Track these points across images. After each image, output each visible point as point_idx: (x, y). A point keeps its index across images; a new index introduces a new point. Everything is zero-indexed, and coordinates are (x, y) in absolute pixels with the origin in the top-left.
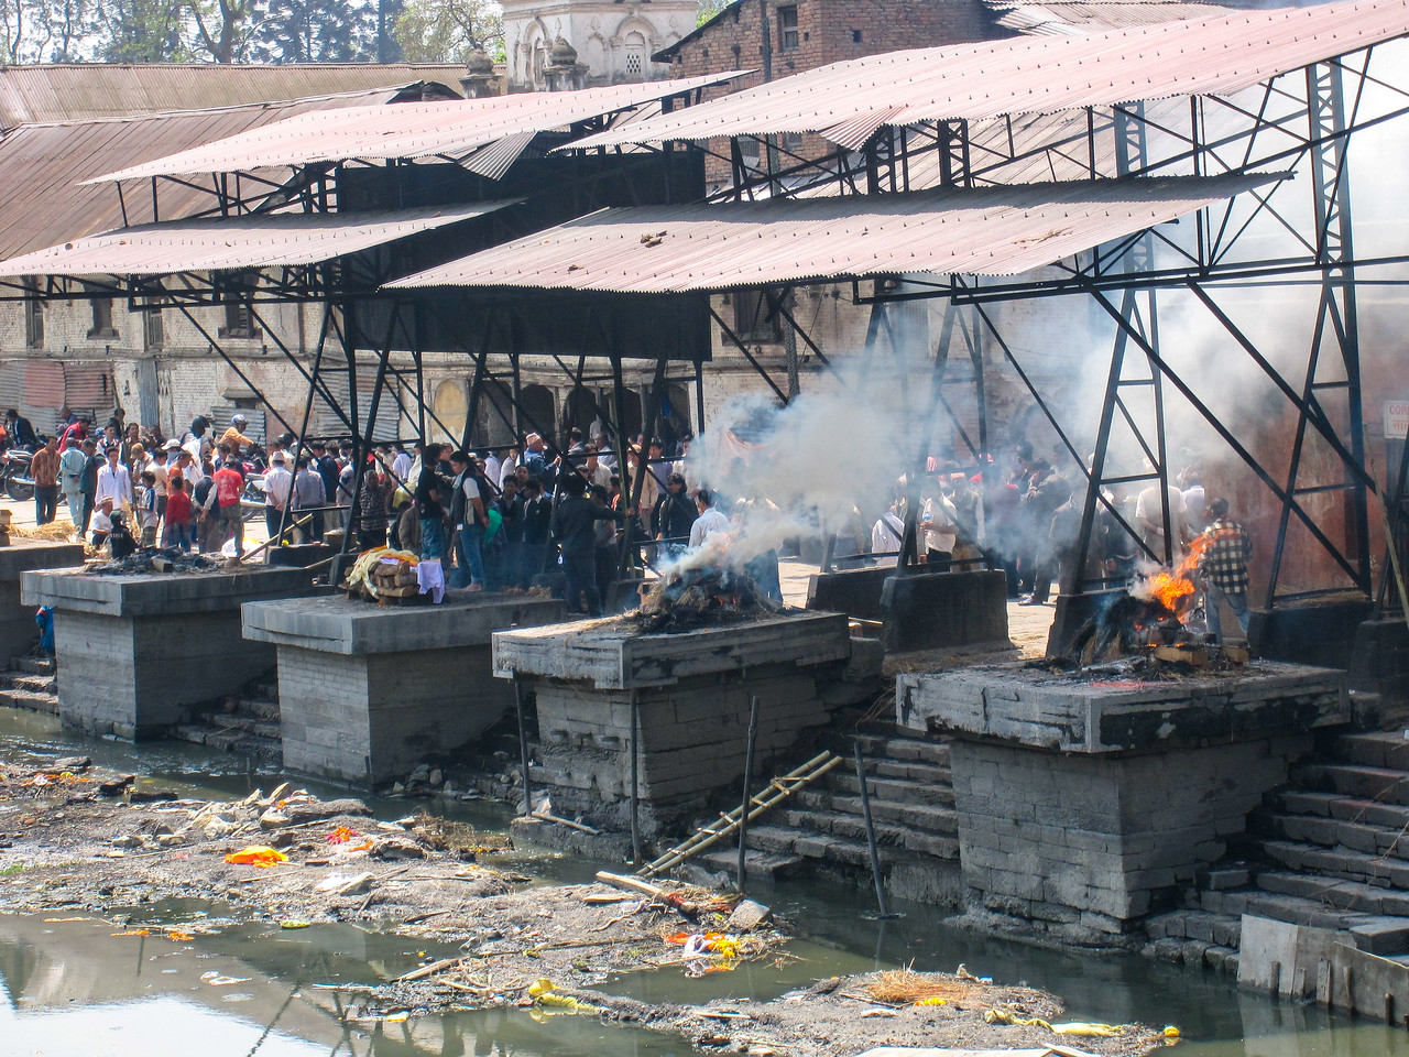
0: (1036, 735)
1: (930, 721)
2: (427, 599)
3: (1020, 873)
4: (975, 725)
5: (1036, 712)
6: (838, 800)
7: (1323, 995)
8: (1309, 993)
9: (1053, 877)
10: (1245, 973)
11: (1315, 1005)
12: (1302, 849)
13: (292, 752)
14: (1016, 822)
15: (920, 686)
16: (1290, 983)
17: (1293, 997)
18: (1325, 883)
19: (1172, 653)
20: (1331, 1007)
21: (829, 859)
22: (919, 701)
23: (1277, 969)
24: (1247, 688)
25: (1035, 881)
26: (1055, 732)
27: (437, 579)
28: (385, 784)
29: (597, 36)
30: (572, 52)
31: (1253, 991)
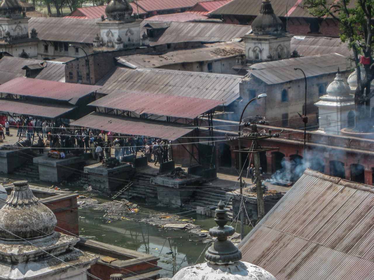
0: (170, 186)
1: (155, 183)
2: (63, 158)
3: (166, 200)
4: (162, 184)
5: (170, 183)
6: (135, 189)
7: (207, 215)
8: (206, 214)
9: (171, 201)
10: (197, 212)
11: (206, 216)
12: (200, 197)
13: (41, 178)
14: (166, 194)
15: (154, 179)
16: (203, 213)
17: (203, 215)
18: (203, 201)
19: (183, 175)
20: (208, 216)
21: (137, 197)
22: (154, 181)
23: (201, 212)
24: (193, 180)
25: (168, 201)
26: (173, 186)
27: (64, 155)
28: (60, 183)
29: (12, 29)
30: (9, 33)
31: (198, 214)
